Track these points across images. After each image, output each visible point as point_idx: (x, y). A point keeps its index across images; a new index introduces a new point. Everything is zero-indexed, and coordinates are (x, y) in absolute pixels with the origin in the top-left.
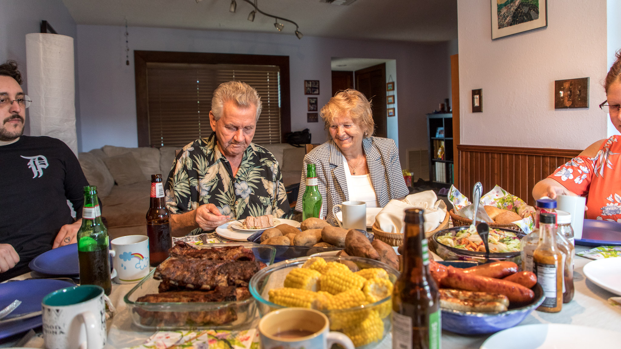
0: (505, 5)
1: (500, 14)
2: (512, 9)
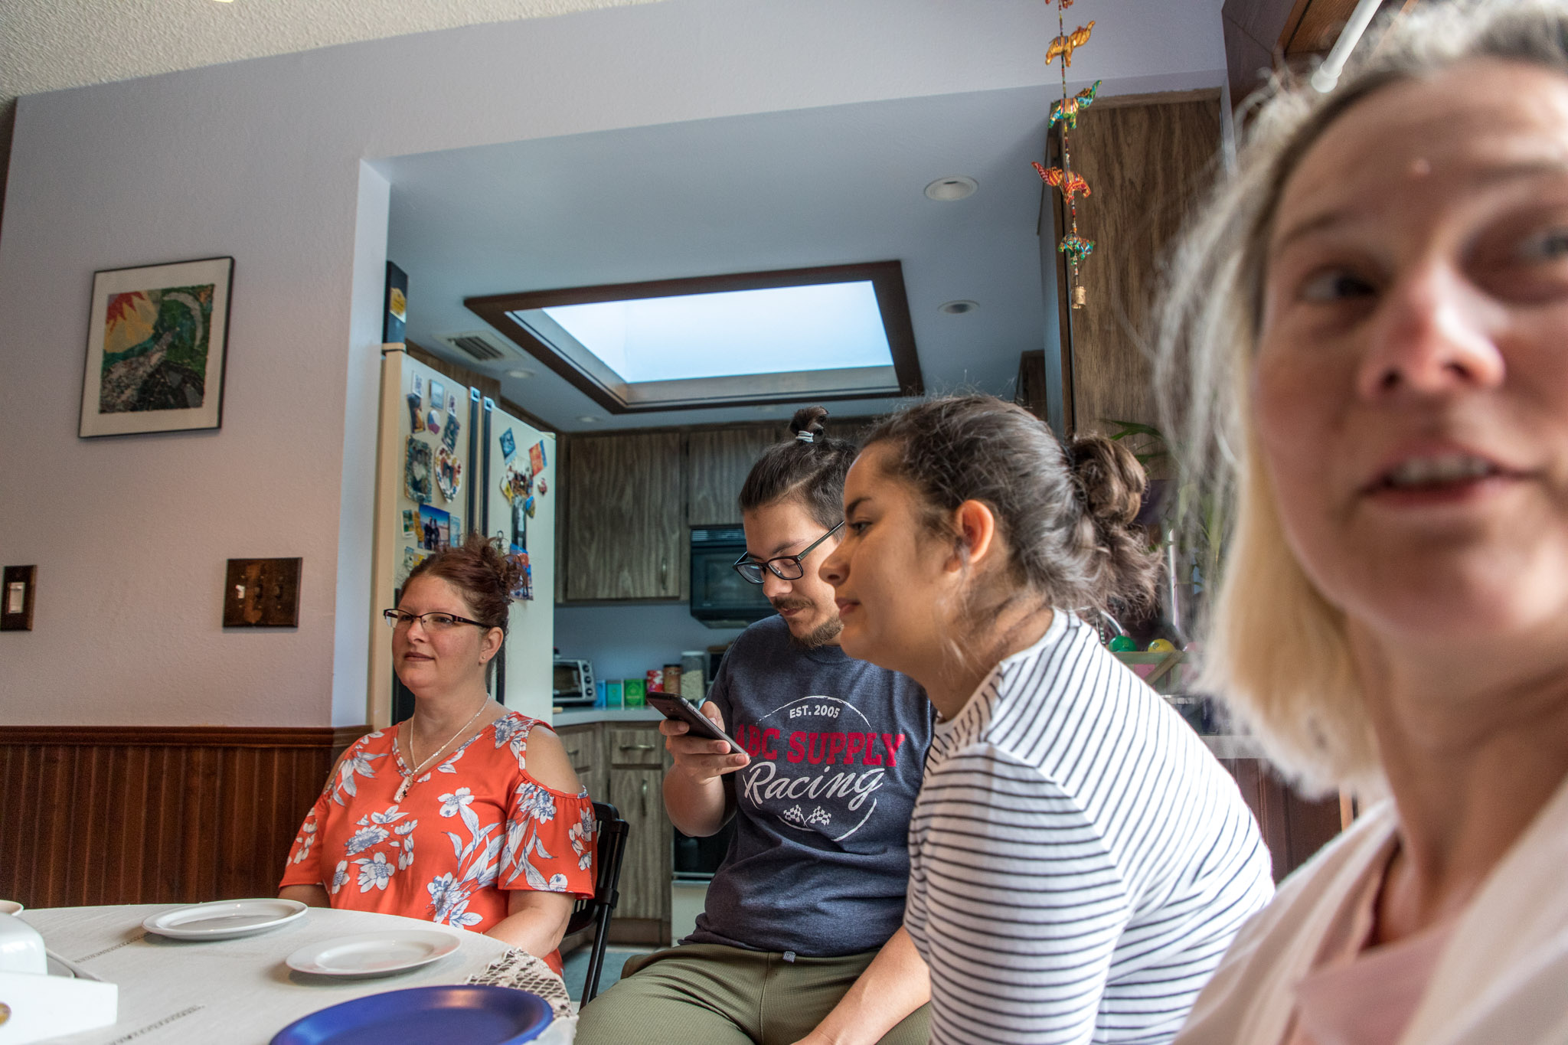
0: (126, 356)
1: (108, 376)
2: (141, 371)
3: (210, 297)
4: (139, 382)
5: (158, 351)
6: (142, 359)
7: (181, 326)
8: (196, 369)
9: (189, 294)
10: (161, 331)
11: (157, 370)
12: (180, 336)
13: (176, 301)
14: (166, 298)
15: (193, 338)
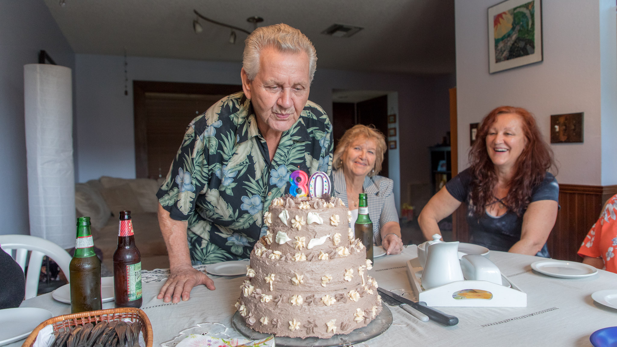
3: (533, 7)
4: (509, 48)
5: (515, 34)
6: (509, 39)
7: (523, 21)
8: (531, 38)
9: (525, 7)
10: (515, 25)
11: (515, 42)
12: (522, 26)
13: (519, 12)
14: (515, 12)
15: (528, 25)
